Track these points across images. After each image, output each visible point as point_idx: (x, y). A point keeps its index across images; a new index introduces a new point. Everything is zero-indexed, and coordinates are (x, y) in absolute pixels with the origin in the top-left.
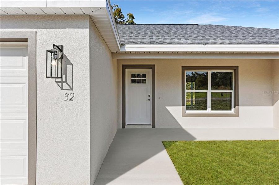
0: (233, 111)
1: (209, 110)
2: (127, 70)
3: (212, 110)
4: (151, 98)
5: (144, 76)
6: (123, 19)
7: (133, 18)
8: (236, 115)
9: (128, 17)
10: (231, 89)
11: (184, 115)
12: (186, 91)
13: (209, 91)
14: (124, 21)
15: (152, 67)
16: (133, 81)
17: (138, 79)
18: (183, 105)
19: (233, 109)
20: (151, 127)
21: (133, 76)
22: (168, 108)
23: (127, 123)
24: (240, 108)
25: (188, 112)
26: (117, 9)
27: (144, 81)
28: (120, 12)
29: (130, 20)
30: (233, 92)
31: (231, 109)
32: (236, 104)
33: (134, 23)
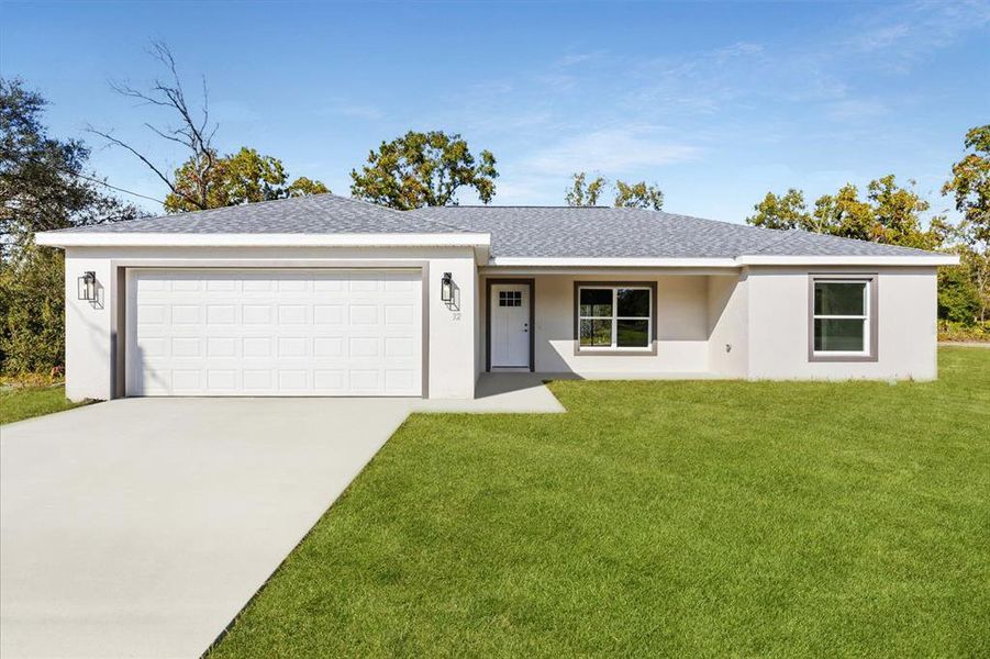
0: (649, 348)
1: (614, 347)
2: (494, 287)
3: (619, 345)
4: (528, 328)
5: (518, 295)
6: (472, 165)
7: (493, 161)
8: (654, 353)
9: (482, 158)
10: (648, 316)
11: (577, 353)
12: (580, 318)
13: (615, 318)
14: (473, 168)
15: (530, 282)
16: (502, 303)
17: (509, 300)
18: (576, 338)
19: (650, 345)
20: (528, 370)
21: (502, 294)
22: (552, 342)
23: (493, 364)
24: (660, 343)
25: (582, 349)
26: (458, 143)
27: (518, 303)
28: (466, 150)
29: (487, 165)
30: (650, 319)
31: (646, 345)
32: (655, 337)
33: (494, 171)
